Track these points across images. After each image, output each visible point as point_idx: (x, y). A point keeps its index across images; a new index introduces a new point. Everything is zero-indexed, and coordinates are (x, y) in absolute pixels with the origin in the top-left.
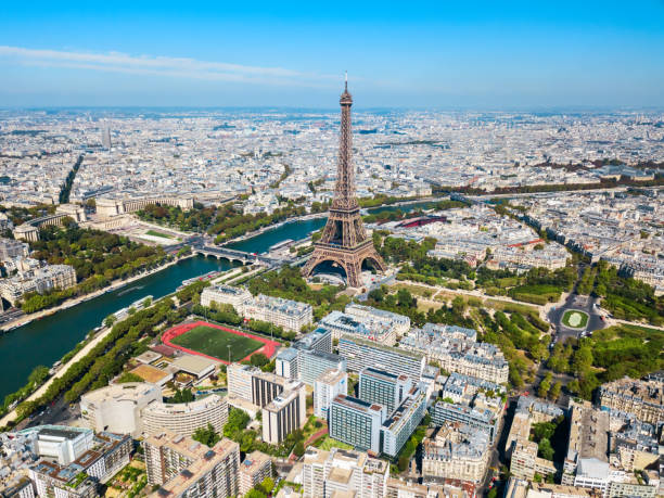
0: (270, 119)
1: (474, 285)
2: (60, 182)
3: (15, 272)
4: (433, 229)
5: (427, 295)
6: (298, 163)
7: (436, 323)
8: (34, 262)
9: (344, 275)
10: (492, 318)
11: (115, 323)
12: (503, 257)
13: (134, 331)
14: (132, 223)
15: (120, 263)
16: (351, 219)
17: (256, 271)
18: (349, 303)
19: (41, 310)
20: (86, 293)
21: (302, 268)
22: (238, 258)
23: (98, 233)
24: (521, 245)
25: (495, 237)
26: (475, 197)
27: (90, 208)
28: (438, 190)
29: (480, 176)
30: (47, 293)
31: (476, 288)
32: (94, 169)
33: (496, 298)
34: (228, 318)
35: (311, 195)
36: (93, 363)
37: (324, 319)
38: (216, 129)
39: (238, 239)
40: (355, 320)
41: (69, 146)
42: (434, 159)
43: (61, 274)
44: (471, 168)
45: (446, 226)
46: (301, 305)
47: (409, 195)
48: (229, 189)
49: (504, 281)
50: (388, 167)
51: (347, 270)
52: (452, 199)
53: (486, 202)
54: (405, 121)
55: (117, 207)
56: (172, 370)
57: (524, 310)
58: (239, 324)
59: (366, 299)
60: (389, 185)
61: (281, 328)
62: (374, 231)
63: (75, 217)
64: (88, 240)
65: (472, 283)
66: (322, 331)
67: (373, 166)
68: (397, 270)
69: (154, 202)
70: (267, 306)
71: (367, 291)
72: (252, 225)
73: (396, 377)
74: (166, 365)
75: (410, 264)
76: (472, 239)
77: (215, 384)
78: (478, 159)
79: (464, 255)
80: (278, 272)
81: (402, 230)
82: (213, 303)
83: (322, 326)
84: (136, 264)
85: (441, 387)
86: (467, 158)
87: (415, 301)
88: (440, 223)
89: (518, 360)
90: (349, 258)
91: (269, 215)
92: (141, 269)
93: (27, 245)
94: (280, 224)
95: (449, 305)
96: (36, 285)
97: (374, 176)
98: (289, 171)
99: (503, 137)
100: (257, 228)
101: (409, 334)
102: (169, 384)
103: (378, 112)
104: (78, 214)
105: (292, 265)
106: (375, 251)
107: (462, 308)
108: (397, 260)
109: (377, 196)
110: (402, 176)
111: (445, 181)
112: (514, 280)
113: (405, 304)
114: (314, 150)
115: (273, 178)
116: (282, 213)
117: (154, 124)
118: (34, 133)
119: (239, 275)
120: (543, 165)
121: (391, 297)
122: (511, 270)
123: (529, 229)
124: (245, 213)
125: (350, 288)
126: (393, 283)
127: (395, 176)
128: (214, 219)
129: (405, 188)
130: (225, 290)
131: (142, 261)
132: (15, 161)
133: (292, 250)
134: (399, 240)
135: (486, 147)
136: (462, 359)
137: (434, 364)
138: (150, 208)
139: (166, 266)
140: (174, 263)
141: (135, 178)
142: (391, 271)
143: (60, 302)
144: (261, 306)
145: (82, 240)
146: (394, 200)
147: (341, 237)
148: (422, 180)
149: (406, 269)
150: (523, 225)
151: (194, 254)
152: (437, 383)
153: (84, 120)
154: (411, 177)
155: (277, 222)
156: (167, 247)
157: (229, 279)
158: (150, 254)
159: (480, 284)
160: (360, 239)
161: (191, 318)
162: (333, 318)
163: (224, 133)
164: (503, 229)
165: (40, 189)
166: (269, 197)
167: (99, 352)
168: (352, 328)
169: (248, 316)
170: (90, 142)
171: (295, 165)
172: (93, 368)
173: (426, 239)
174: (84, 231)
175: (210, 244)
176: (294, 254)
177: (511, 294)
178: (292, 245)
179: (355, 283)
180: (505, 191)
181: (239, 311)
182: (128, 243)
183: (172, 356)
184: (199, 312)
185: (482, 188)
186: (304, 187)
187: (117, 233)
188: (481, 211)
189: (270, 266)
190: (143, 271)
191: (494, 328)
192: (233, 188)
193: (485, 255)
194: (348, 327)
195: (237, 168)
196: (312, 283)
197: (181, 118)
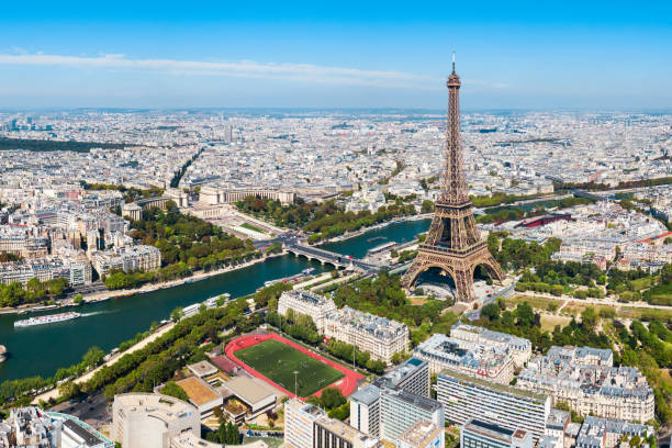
0: (390, 120)
1: (605, 291)
2: (176, 169)
3: (111, 246)
4: (557, 229)
5: (552, 308)
6: (411, 159)
7: (563, 345)
8: (128, 239)
9: (453, 286)
10: (629, 330)
11: (182, 318)
12: (634, 255)
13: (196, 333)
14: (230, 214)
15: (206, 253)
16: (460, 216)
17: (347, 278)
18: (455, 323)
19: (121, 288)
20: (166, 280)
21: (403, 277)
22: (330, 261)
23: (195, 219)
24: (651, 240)
25: (623, 233)
26: (600, 193)
27: (194, 195)
28: (560, 187)
29: (603, 171)
30: (131, 272)
31: (608, 295)
32: (209, 160)
33: (630, 304)
34: (304, 333)
35: (423, 192)
36: (144, 359)
37: (421, 346)
38: (334, 128)
39: (335, 240)
40: (462, 346)
41: (196, 140)
42: (555, 155)
43: (149, 256)
44: (593, 164)
45: (571, 225)
46: (394, 324)
47: (529, 193)
48: (334, 185)
49: (638, 283)
50: (508, 165)
51: (456, 280)
52: (576, 196)
53: (611, 197)
54: (526, 121)
55: (218, 196)
56: (224, 392)
57: (663, 315)
58: (317, 343)
59: (478, 318)
60: (508, 182)
61: (367, 355)
62: (490, 231)
63: (178, 202)
64: (182, 225)
65: (603, 288)
66: (416, 362)
67: (492, 163)
68: (517, 278)
69: (254, 194)
70: (352, 323)
71: (480, 307)
72: (353, 224)
73: (510, 433)
74: (219, 385)
75: (533, 270)
76: (600, 238)
77: (272, 425)
78: (600, 155)
79: (592, 255)
80: (374, 279)
81: (523, 230)
82: (291, 312)
83: (418, 355)
84: (220, 256)
85: (573, 441)
86: (589, 154)
87: (537, 317)
88: (563, 221)
89: (663, 384)
90: (458, 263)
91: (373, 213)
92: (226, 262)
93: (128, 222)
94: (385, 224)
95: (578, 319)
96: (123, 262)
97: (493, 174)
98: (400, 167)
99: (621, 134)
100: (358, 228)
101: (530, 364)
102: (217, 411)
103: (498, 113)
104: (181, 199)
105: (390, 272)
106: (490, 255)
107: (593, 322)
108: (517, 267)
109: (495, 194)
110: (523, 174)
111: (567, 178)
112: (647, 281)
113: (525, 324)
114: (430, 148)
115: (383, 174)
116: (387, 211)
117: (276, 122)
118: (173, 129)
119: (328, 280)
120: (662, 158)
121: (508, 314)
122: (644, 269)
123: (657, 222)
124: (347, 211)
125: (460, 303)
126: (513, 295)
127: (515, 173)
128: (312, 216)
129: (526, 185)
130: (306, 298)
131: (227, 254)
132: (148, 150)
133: (394, 254)
134: (518, 242)
135: (608, 143)
136: (597, 394)
137: (561, 407)
138: (249, 199)
139: (252, 262)
140: (262, 260)
141: (242, 170)
142: (510, 279)
143: (140, 284)
144: (344, 322)
145: (178, 224)
146: (514, 199)
147: (449, 239)
148: (543, 177)
149: (527, 276)
150: (650, 217)
151: (285, 252)
152: (567, 435)
153: (216, 119)
154: (532, 175)
155: (382, 222)
156: (258, 242)
157: (316, 285)
158: (238, 247)
159: (612, 289)
160: (471, 240)
161: (264, 327)
162: (433, 343)
163: (341, 131)
164: (631, 225)
165: (158, 174)
166: (375, 194)
167: (156, 349)
168: (457, 358)
169: (328, 334)
170: (215, 137)
171: (407, 162)
172: (143, 365)
173: (550, 239)
174: (183, 216)
175: (303, 244)
176: (395, 260)
177: (647, 298)
178: (395, 248)
179: (466, 297)
180: (628, 185)
181: (319, 325)
182: (220, 234)
183: (231, 374)
184: (274, 322)
185: (606, 183)
186: (416, 184)
187: (212, 222)
188: (606, 207)
189: (365, 272)
190: (227, 265)
191: (632, 344)
192: (338, 184)
193: (614, 255)
194: (451, 356)
195: (347, 164)
196: (413, 297)
197: (303, 118)
